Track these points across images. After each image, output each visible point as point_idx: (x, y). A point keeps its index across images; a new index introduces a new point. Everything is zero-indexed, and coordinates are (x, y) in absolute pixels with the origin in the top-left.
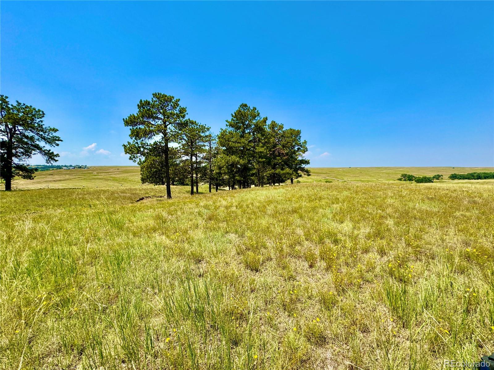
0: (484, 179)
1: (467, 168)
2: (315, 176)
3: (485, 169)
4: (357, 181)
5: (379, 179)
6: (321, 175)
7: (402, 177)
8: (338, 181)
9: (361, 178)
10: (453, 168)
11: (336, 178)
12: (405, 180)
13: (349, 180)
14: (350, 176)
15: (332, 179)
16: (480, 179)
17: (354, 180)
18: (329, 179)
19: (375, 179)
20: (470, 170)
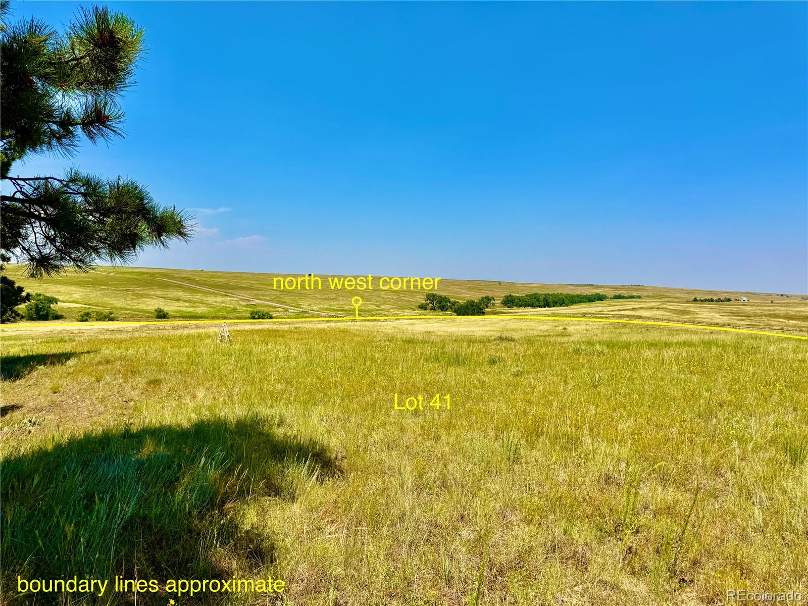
0: (554, 306)
1: (518, 284)
2: (216, 295)
3: (543, 286)
4: (334, 310)
5: (383, 307)
6: (237, 292)
7: (428, 302)
8: (287, 310)
9: (341, 303)
10: (499, 284)
11: (279, 302)
12: (433, 309)
13: (314, 308)
14: (316, 298)
15: (267, 306)
16: (549, 307)
17: (327, 309)
18: (259, 305)
19: (374, 307)
20: (523, 288)
